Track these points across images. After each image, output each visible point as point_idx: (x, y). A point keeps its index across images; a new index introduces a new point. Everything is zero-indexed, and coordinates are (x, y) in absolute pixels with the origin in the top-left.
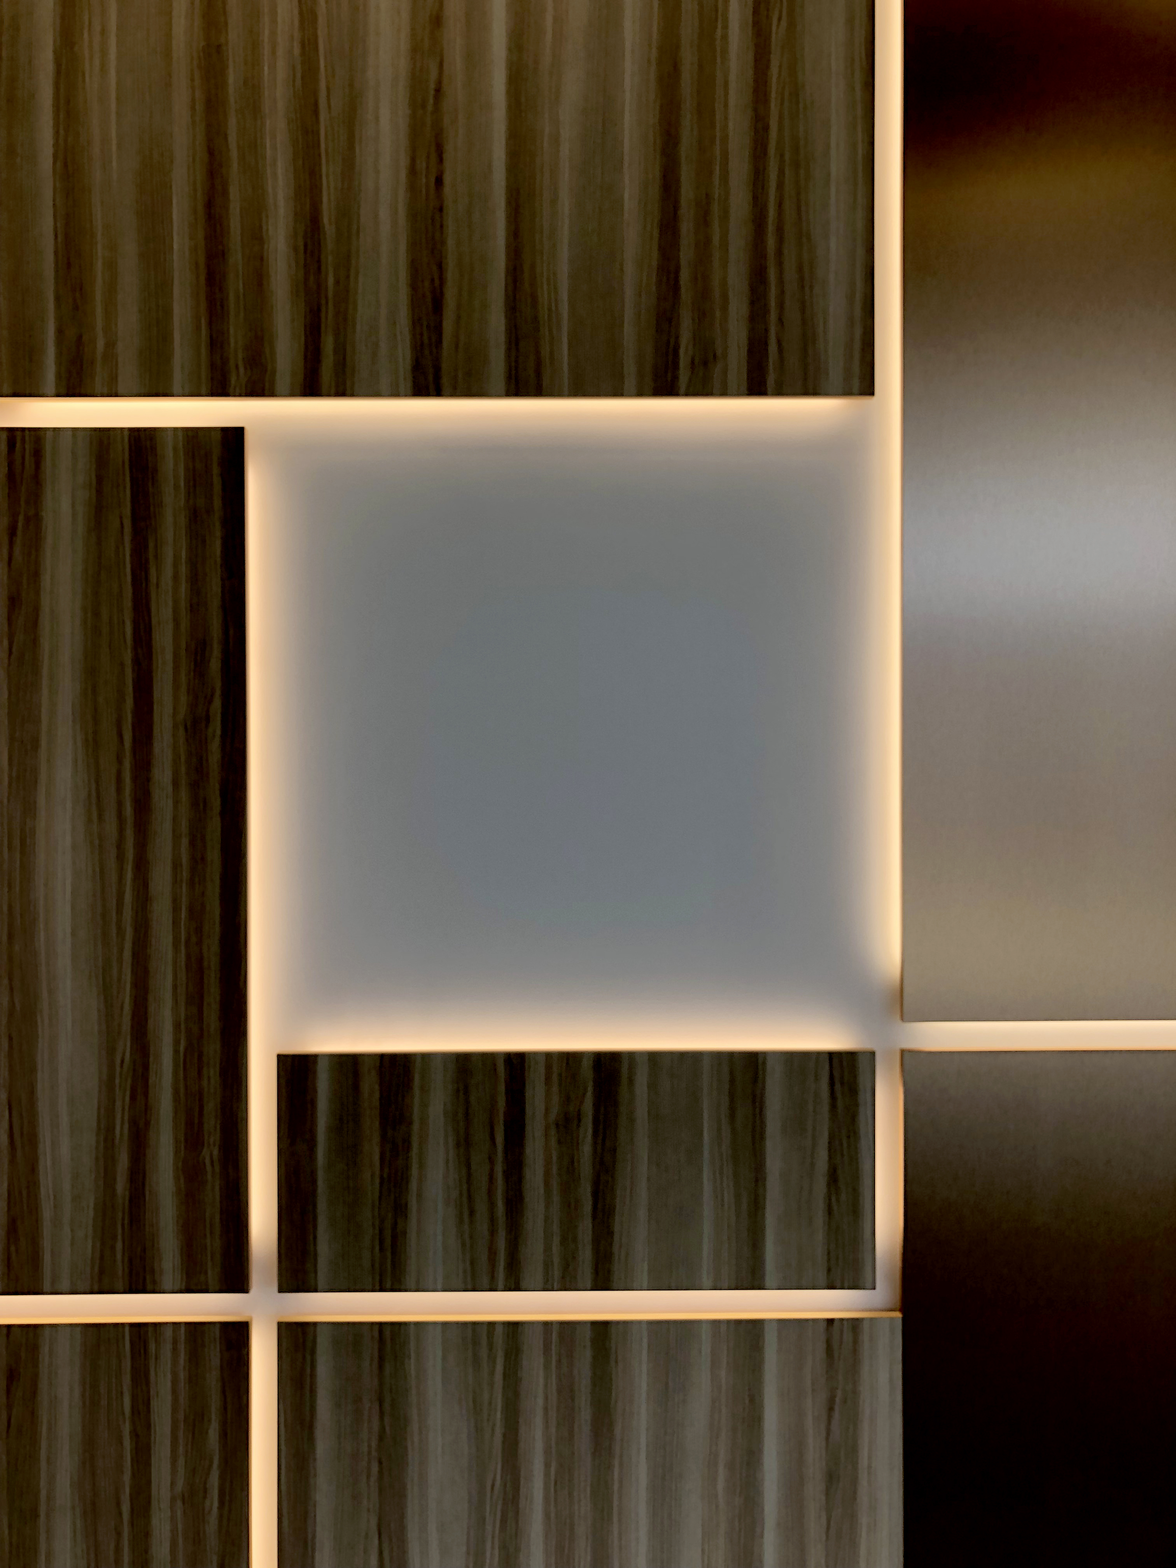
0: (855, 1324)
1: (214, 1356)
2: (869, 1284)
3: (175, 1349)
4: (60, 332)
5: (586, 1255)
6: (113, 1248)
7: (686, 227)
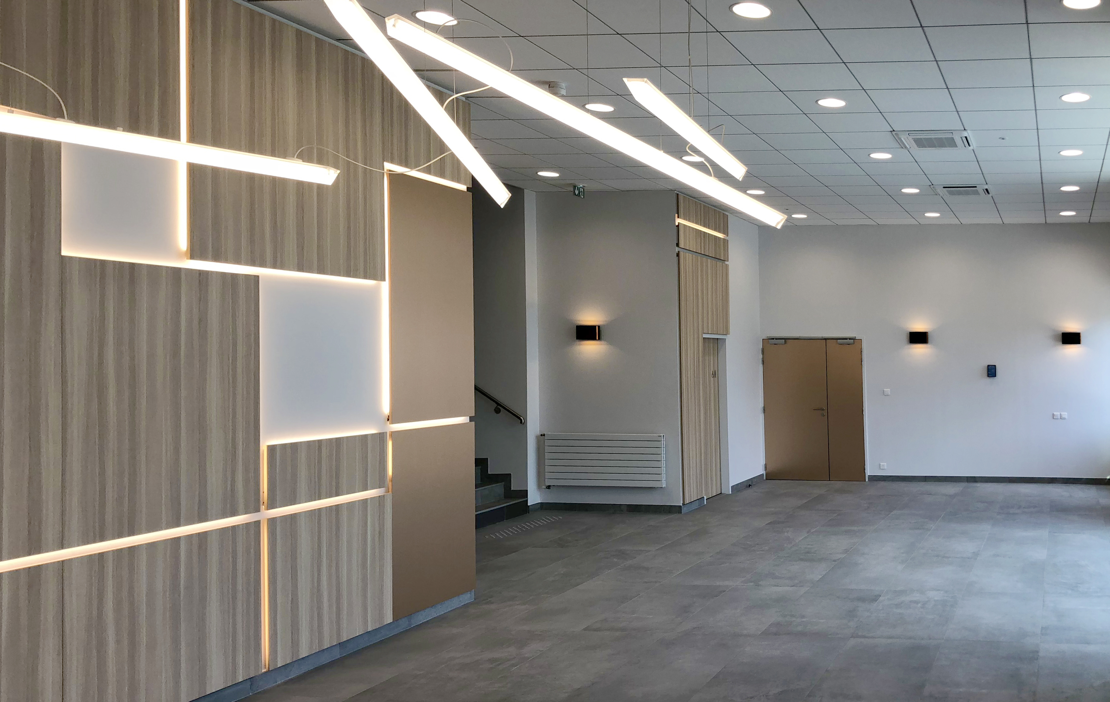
0: (384, 496)
1: (252, 530)
2: (386, 486)
6: (227, 506)
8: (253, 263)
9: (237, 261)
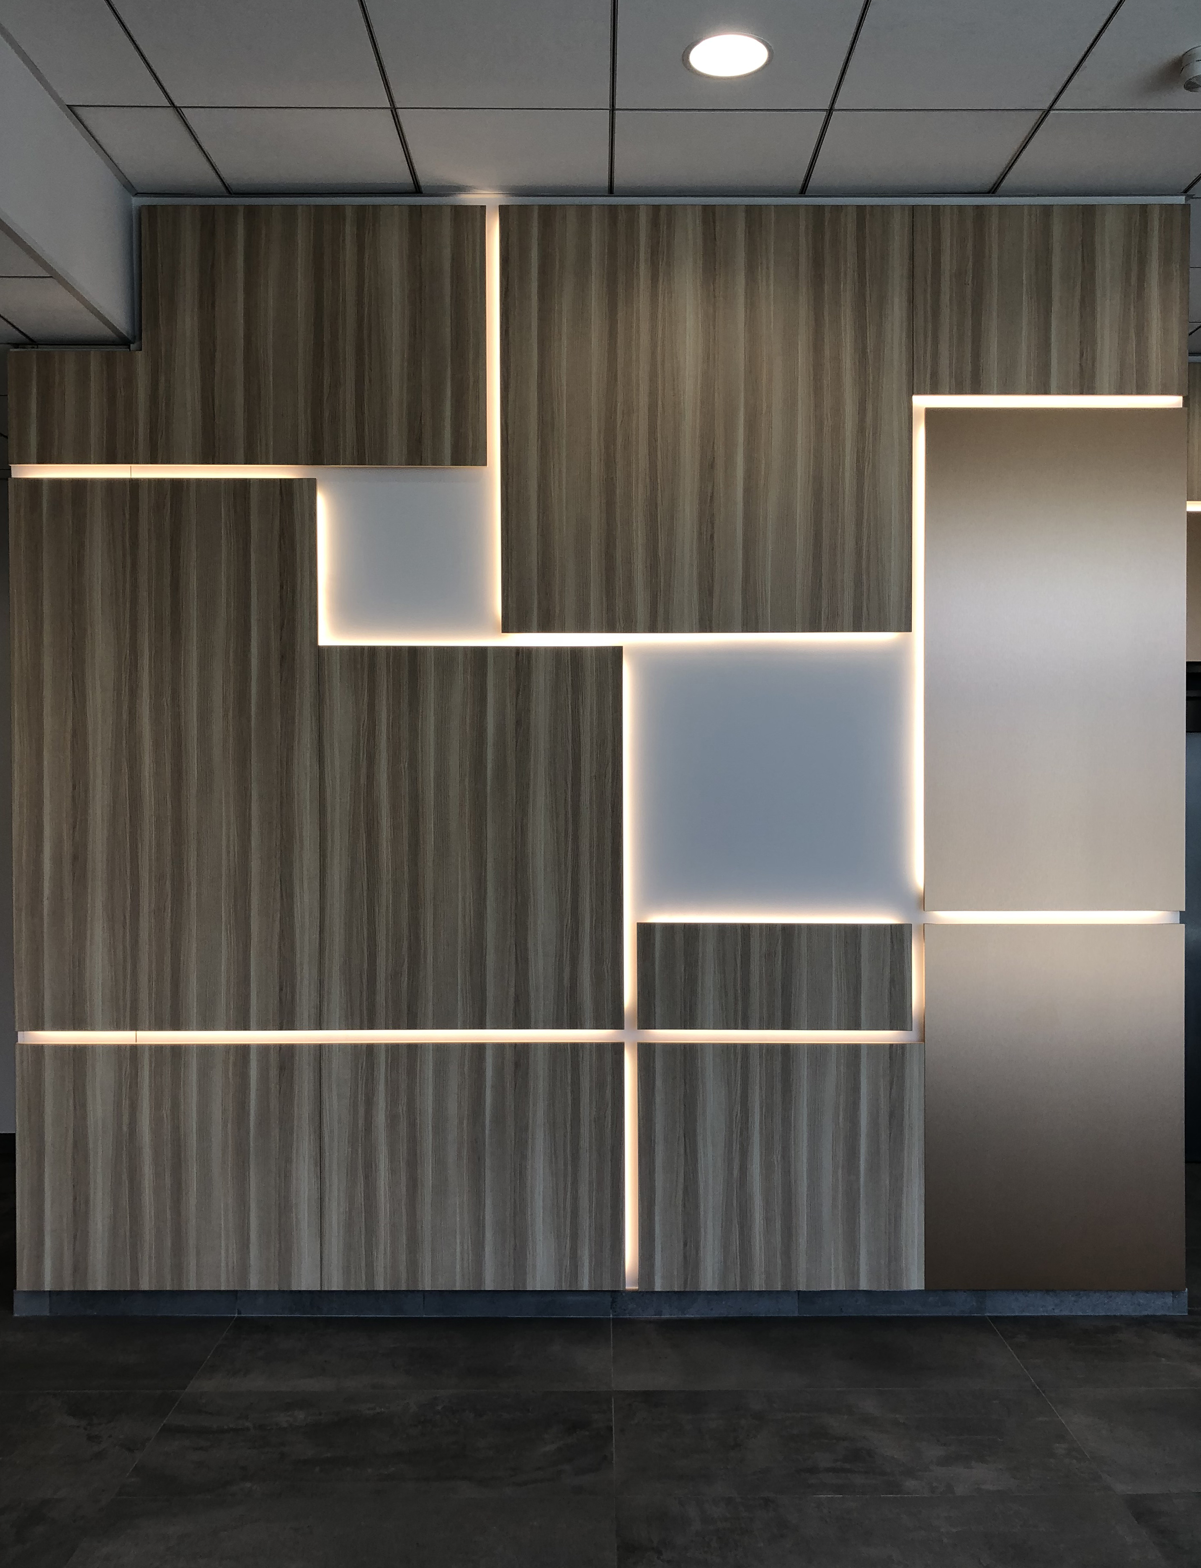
0: (903, 1047)
1: (608, 1057)
2: (909, 1028)
3: (591, 1055)
4: (539, 603)
5: (779, 1014)
6: (563, 1009)
7: (825, 557)
8: (611, 628)
9: (583, 627)
